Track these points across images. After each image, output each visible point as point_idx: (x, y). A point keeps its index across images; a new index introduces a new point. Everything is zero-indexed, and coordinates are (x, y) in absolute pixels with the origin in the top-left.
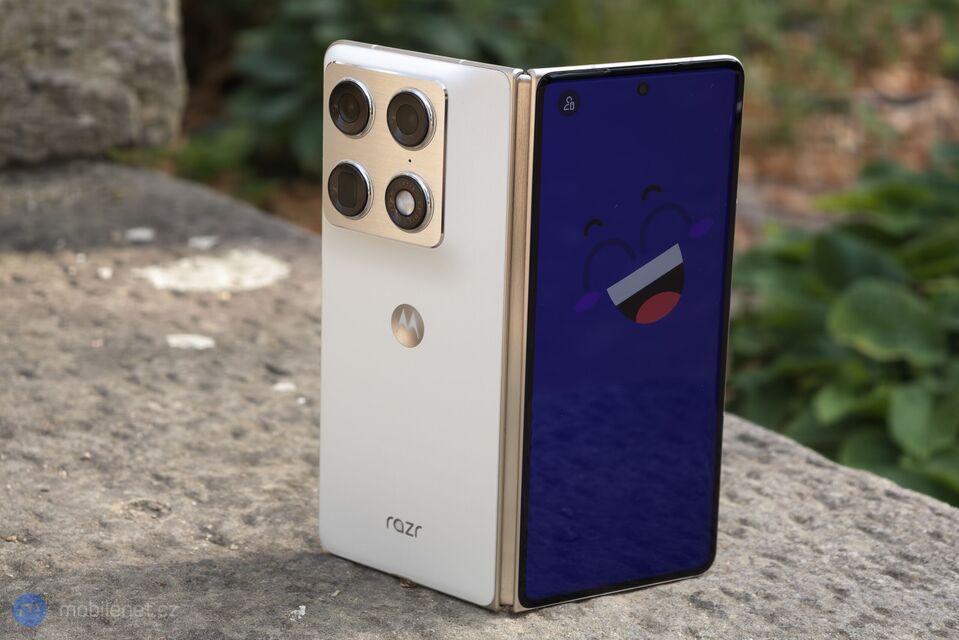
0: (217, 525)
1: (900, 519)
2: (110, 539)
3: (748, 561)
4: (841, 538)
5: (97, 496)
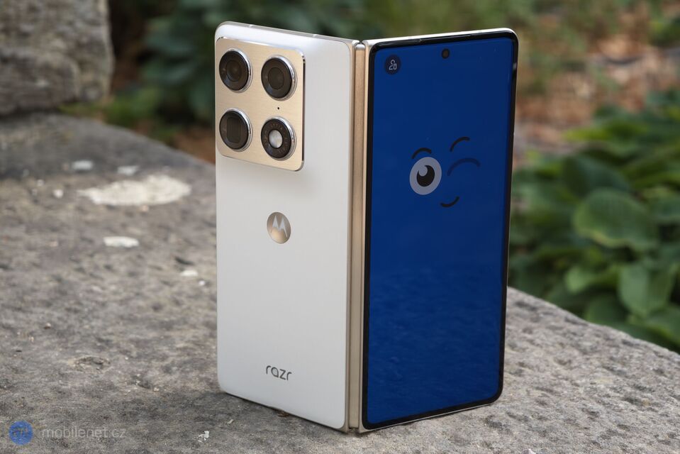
0: (143, 374)
1: (633, 361)
2: (67, 385)
3: (526, 393)
4: (591, 375)
5: (57, 355)
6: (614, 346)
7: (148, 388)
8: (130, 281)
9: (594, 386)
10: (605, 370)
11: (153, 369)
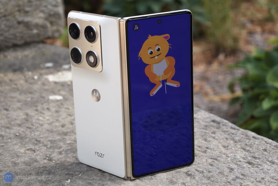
0: (50, 155)
1: (255, 145)
2: (18, 160)
3: (206, 161)
4: (235, 152)
5: (17, 147)
6: (249, 139)
7: (51, 161)
8: (55, 114)
9: (235, 157)
10: (242, 150)
11: (55, 153)
